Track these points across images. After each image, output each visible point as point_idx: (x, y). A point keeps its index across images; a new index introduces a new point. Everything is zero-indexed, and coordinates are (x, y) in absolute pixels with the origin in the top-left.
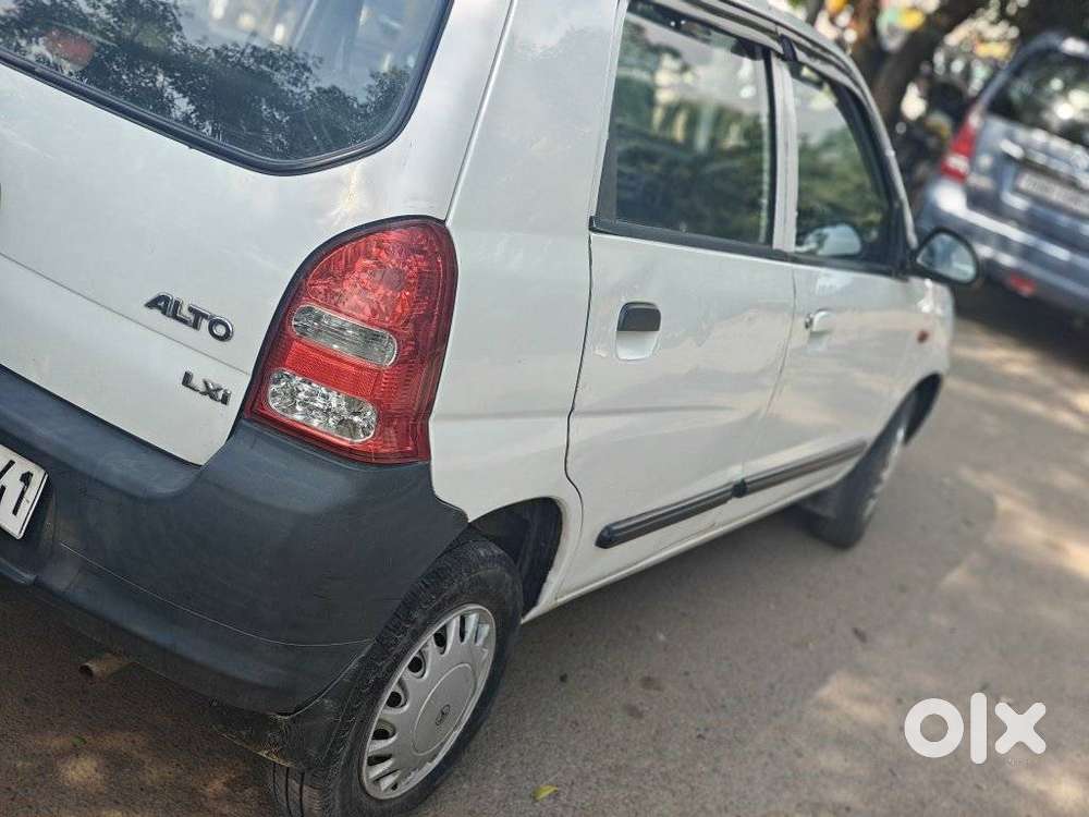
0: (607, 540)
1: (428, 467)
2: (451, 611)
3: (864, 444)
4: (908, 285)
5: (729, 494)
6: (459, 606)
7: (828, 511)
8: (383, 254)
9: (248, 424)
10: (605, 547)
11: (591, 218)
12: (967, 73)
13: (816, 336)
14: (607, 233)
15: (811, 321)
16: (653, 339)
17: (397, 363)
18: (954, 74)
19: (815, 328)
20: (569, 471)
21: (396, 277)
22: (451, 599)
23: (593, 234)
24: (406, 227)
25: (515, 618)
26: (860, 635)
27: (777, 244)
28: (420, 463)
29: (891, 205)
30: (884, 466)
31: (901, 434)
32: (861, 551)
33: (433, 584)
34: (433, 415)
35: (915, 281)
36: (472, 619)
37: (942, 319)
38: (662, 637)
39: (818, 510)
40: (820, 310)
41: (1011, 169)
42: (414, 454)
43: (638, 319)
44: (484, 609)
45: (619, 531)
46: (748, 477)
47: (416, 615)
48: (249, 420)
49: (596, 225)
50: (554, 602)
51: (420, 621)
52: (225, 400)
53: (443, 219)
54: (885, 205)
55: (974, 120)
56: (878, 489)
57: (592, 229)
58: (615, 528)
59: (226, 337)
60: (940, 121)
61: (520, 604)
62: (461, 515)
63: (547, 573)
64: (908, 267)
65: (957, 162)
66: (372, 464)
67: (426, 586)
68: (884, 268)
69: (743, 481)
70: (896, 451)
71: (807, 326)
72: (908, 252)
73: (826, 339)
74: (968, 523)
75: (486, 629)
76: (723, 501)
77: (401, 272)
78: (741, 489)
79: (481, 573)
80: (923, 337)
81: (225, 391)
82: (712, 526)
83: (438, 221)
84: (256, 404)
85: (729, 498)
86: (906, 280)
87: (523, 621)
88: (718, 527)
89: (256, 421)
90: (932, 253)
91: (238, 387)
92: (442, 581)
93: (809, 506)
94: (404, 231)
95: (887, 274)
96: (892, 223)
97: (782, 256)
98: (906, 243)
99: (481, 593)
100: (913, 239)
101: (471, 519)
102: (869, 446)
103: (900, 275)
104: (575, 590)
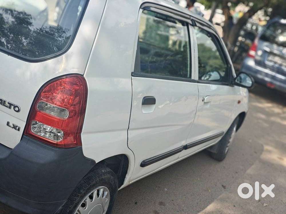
0: (143, 164)
1: (81, 148)
2: (94, 189)
3: (223, 132)
4: (234, 88)
5: (182, 149)
6: (96, 187)
7: (214, 151)
8: (65, 85)
9: (25, 137)
10: (143, 167)
11: (132, 73)
12: (257, 29)
13: (206, 103)
14: (138, 77)
15: (204, 99)
16: (154, 106)
17: (69, 117)
18: (253, 30)
19: (205, 101)
20: (129, 146)
21: (69, 92)
22: (93, 185)
23: (133, 77)
24: (71, 77)
25: (116, 189)
26: (224, 187)
27: (193, 78)
28: (79, 147)
29: (228, 66)
30: (230, 138)
31: (235, 129)
32: (224, 162)
33: (87, 181)
34: (82, 132)
35: (236, 87)
36: (101, 191)
37: (245, 97)
38: (166, 190)
39: (212, 151)
40: (207, 96)
41: (267, 55)
42: (76, 144)
43: (149, 101)
44: (105, 187)
45: (147, 162)
46: (187, 144)
47: (82, 191)
48: (26, 136)
49: (133, 74)
50: (129, 183)
51: (83, 193)
52: (19, 130)
53: (83, 74)
54: (226, 66)
55: (256, 41)
56: (229, 145)
57: (132, 75)
58: (146, 161)
59: (18, 111)
60: (248, 42)
61: (117, 185)
62: (93, 161)
63: (126, 175)
64: (233, 83)
65: (252, 53)
66: (63, 148)
67: (85, 182)
68: (227, 83)
69: (186, 145)
70: (233, 134)
71: (203, 101)
72: (233, 79)
73: (209, 104)
74: (256, 153)
75: (106, 193)
76: (181, 151)
77: (70, 90)
78: (186, 147)
79: (103, 177)
80: (239, 102)
81: (19, 127)
82: (178, 158)
83: (81, 75)
84: (28, 131)
85: (183, 150)
86: (233, 86)
87: (119, 189)
88: (180, 158)
89: (28, 136)
90: (241, 78)
91: (22, 125)
92: (90, 180)
93: (209, 150)
94: (70, 78)
95: (227, 85)
96: (228, 71)
97: (194, 81)
98: (232, 76)
99: (103, 183)
100: (235, 75)
101: (97, 162)
102: (225, 133)
103: (231, 85)
104: (135, 179)
